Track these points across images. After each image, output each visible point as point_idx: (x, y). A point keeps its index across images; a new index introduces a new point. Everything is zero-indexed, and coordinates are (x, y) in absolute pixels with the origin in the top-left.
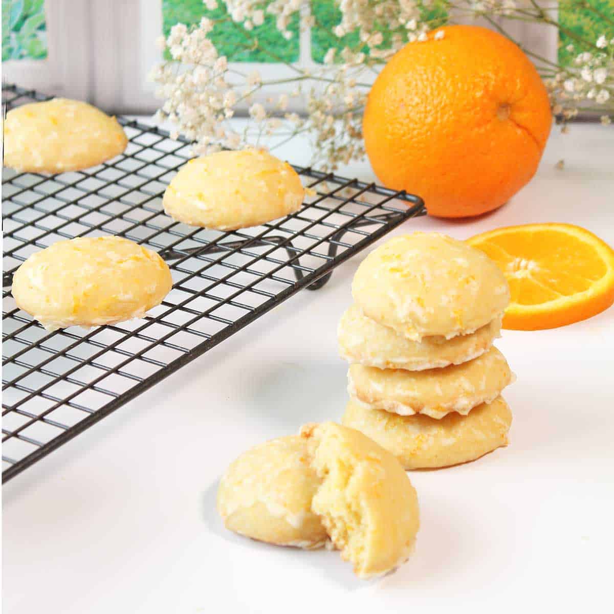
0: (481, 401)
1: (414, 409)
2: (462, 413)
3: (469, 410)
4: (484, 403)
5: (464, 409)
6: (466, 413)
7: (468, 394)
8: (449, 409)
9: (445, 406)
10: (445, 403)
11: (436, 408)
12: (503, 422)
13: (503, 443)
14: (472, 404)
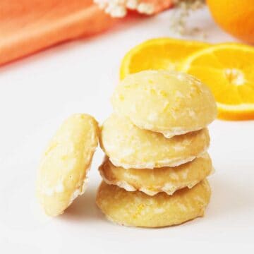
0: (184, 186)
1: (135, 187)
2: (168, 193)
3: (173, 192)
4: (187, 187)
5: (169, 191)
6: (171, 193)
7: (173, 181)
8: (158, 190)
9: (156, 188)
10: (156, 186)
11: (150, 189)
12: (202, 200)
13: (200, 215)
14: (176, 187)
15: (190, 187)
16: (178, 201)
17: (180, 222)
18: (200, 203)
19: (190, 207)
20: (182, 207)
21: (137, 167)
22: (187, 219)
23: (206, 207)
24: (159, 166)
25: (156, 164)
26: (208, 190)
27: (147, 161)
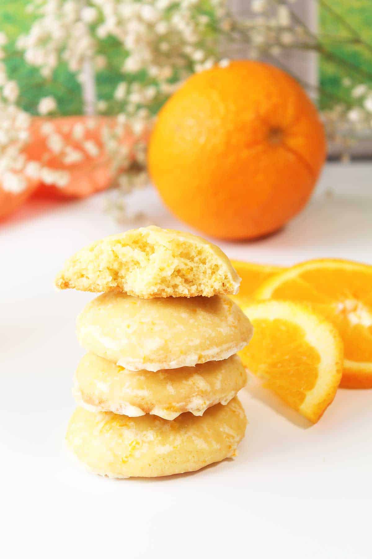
0: (217, 402)
1: (143, 409)
2: (196, 414)
3: (203, 411)
4: (219, 404)
5: (198, 410)
6: (200, 414)
7: (203, 394)
8: (181, 409)
9: (178, 405)
10: (178, 403)
11: (168, 409)
12: (232, 432)
13: (228, 456)
14: (208, 403)
15: (224, 403)
16: (194, 434)
17: (198, 467)
18: (229, 436)
19: (214, 443)
20: (200, 443)
21: (174, 365)
22: (208, 463)
23: (238, 442)
24: (203, 361)
25: (200, 358)
26: (242, 417)
27: (185, 353)
